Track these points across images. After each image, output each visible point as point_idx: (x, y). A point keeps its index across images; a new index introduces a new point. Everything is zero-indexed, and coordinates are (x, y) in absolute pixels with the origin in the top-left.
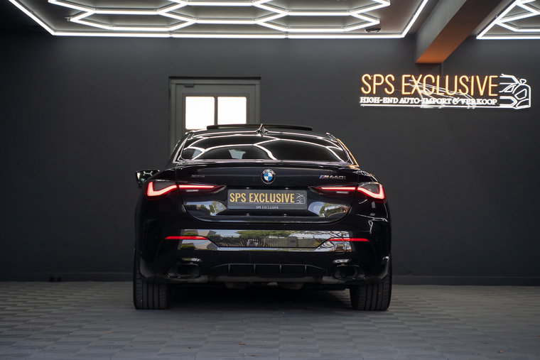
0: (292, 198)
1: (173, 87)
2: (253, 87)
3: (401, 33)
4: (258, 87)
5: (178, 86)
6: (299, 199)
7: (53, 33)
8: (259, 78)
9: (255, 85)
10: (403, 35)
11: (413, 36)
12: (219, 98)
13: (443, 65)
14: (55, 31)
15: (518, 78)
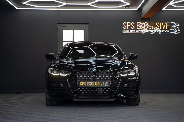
1: (59, 27)
2: (86, 27)
3: (136, 8)
4: (88, 27)
5: (60, 26)
7: (17, 8)
8: (88, 24)
9: (86, 26)
10: (137, 9)
11: (140, 9)
12: (74, 31)
13: (150, 19)
14: (18, 7)
15: (176, 23)
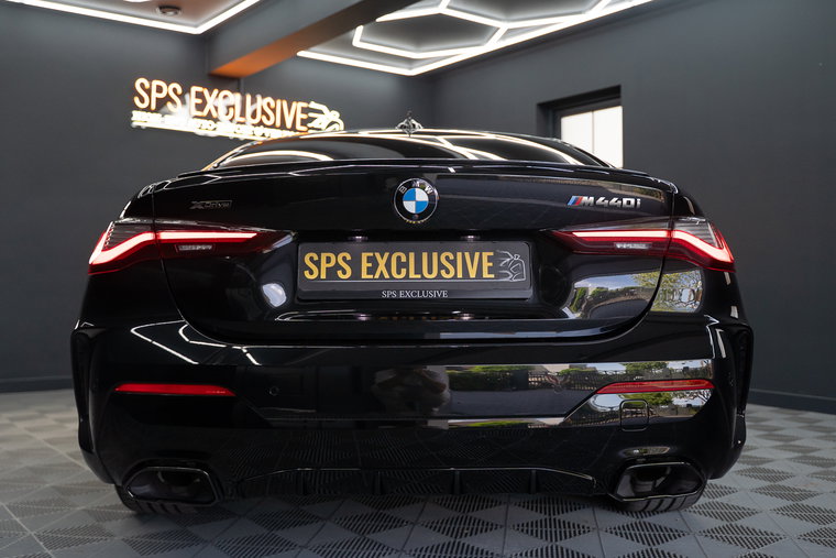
0: (486, 265)
6: (506, 267)
